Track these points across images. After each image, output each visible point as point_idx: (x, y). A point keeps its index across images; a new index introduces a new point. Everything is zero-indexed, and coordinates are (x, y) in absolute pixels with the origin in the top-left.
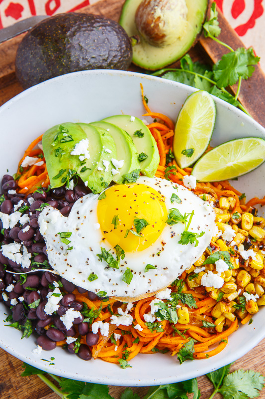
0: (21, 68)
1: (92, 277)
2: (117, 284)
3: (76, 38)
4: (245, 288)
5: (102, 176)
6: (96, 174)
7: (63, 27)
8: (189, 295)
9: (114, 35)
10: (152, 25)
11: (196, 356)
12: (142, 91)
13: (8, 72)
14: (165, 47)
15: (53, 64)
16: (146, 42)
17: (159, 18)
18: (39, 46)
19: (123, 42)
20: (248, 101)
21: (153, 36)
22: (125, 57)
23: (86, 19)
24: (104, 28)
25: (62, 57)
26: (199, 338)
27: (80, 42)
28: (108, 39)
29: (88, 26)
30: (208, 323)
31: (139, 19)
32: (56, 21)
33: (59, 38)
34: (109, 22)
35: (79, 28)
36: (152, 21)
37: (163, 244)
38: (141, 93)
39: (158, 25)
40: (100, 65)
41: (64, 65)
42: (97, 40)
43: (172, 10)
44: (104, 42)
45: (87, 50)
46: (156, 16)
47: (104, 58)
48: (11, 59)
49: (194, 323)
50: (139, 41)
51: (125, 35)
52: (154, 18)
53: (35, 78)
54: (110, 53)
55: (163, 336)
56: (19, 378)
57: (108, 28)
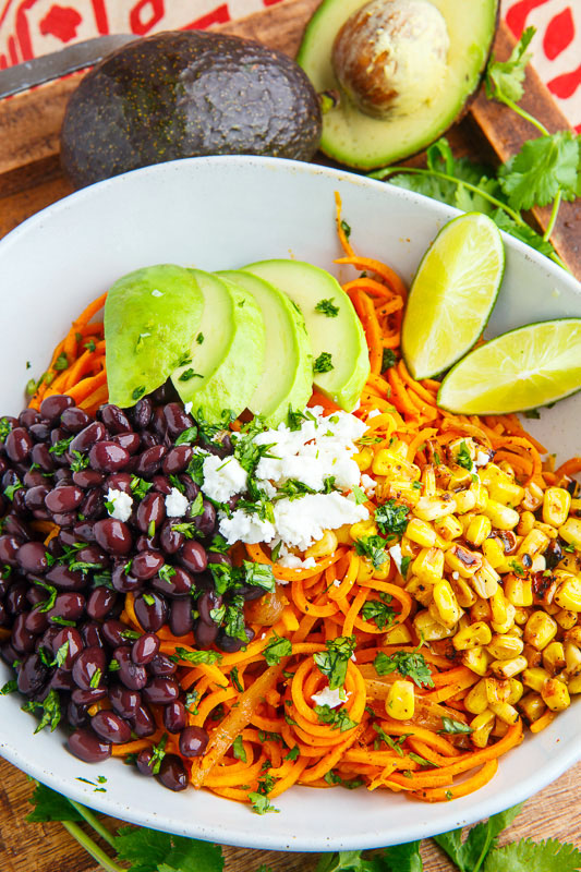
0: (74, 143)
3: (200, 85)
4: (542, 651)
7: (173, 59)
8: (417, 657)
9: (284, 85)
10: (370, 69)
11: (425, 795)
12: (338, 208)
13: (42, 153)
14: (395, 119)
15: (145, 137)
16: (354, 107)
17: (386, 54)
18: (118, 98)
19: (303, 102)
20: (573, 247)
21: (370, 92)
22: (304, 135)
23: (225, 45)
24: (263, 67)
25: (166, 123)
26: (433, 758)
27: (208, 94)
28: (269, 93)
29: (228, 61)
30: (455, 723)
31: (341, 54)
32: (159, 46)
33: (163, 83)
34: (274, 56)
35: (209, 63)
36: (370, 60)
38: (335, 213)
39: (382, 70)
40: (248, 146)
41: (168, 141)
42: (247, 91)
43: (415, 38)
44: (261, 98)
45: (222, 113)
46: (379, 49)
47: (259, 132)
48: (53, 126)
49: (424, 722)
50: (338, 102)
51: (309, 87)
52: (375, 55)
53: (104, 167)
54: (274, 122)
55: (353, 746)
56: (21, 831)
57: (271, 68)
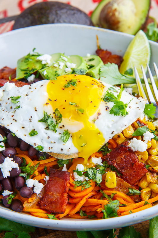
1: (33, 133)
2: (55, 143)
5: (57, 70)
6: (52, 68)
10: (111, 14)
17: (116, 9)
25: (42, 17)
30: (134, 190)
37: (99, 114)
49: (121, 190)
55: (91, 197)
